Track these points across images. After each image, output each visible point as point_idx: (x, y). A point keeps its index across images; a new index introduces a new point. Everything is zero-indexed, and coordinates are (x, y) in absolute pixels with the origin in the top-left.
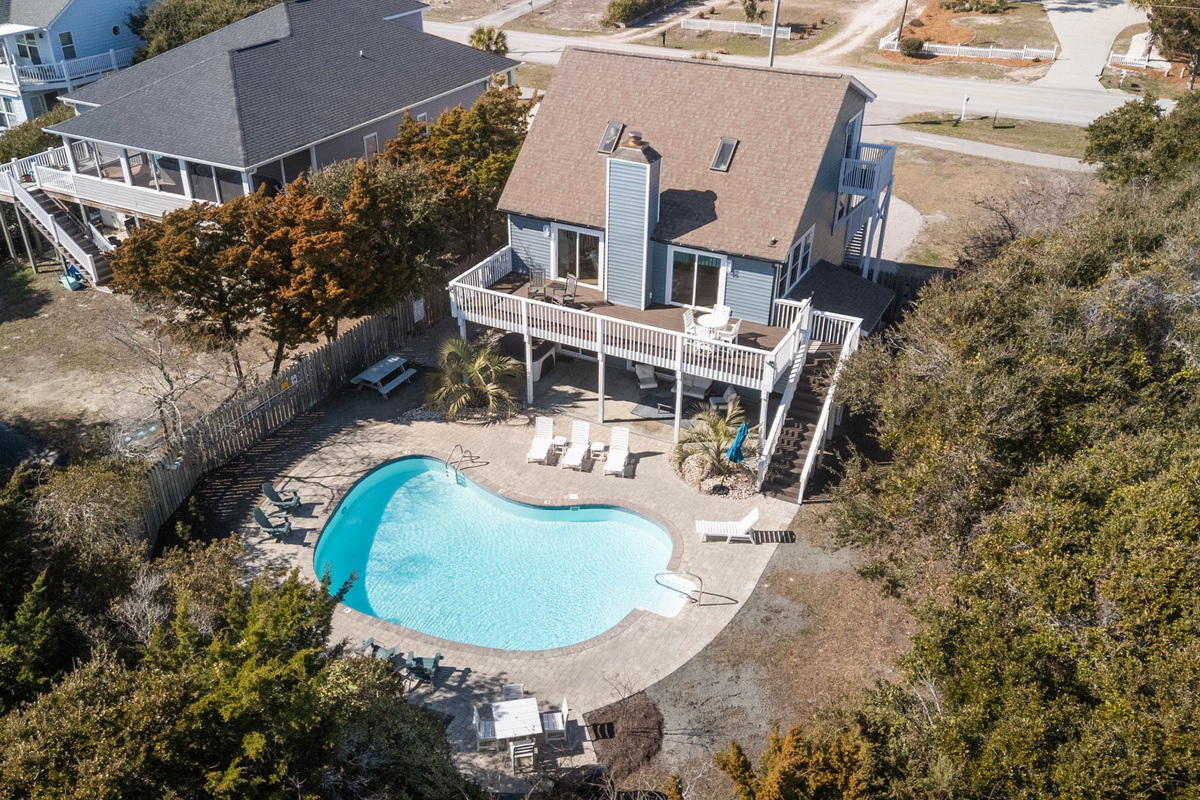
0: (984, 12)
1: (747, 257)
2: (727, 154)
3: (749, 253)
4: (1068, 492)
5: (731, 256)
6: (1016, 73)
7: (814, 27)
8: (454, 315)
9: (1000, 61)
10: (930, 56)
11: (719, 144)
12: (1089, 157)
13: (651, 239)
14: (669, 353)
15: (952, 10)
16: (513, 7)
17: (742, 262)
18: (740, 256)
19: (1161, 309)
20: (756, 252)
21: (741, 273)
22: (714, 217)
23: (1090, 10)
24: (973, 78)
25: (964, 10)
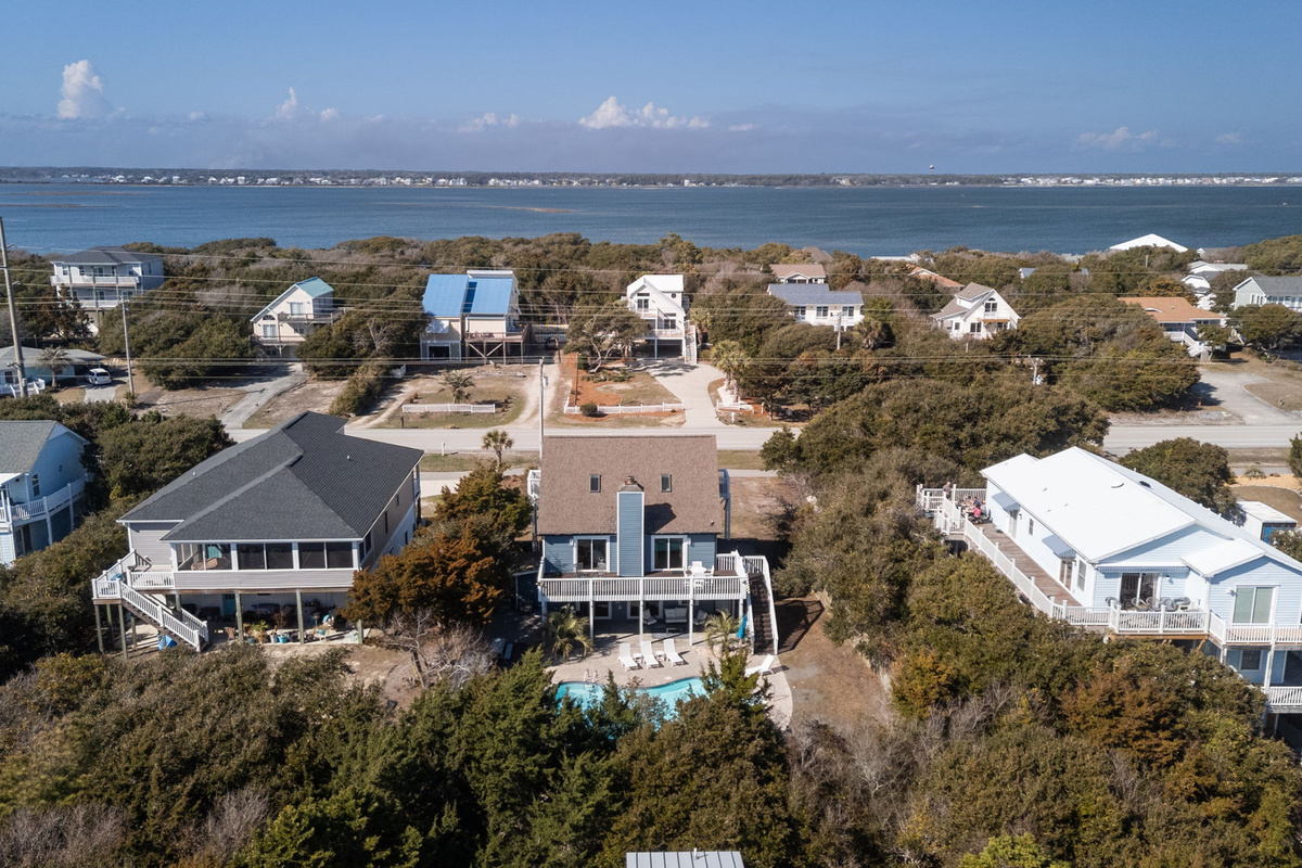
0: (616, 381)
1: (701, 534)
2: (666, 482)
3: (701, 531)
4: (933, 583)
5: (689, 535)
6: (665, 421)
7: (506, 402)
8: (540, 600)
9: (650, 414)
10: (602, 415)
11: (660, 478)
12: (769, 466)
13: (645, 533)
14: (686, 591)
15: (591, 381)
16: (236, 408)
17: (696, 537)
18: (697, 534)
19: (906, 519)
20: (706, 530)
21: (696, 544)
22: (675, 517)
23: (680, 374)
24: (643, 427)
25: (601, 381)
